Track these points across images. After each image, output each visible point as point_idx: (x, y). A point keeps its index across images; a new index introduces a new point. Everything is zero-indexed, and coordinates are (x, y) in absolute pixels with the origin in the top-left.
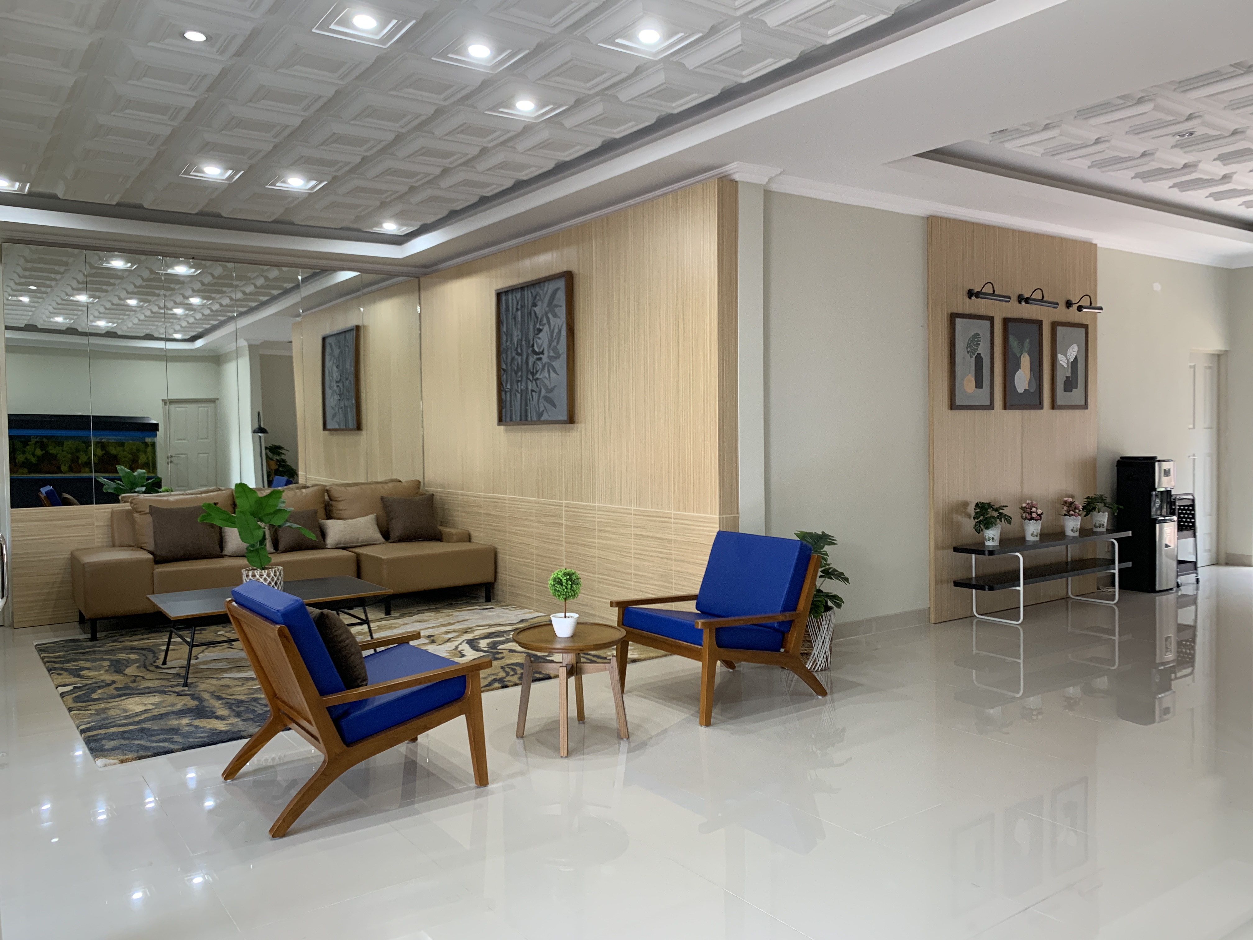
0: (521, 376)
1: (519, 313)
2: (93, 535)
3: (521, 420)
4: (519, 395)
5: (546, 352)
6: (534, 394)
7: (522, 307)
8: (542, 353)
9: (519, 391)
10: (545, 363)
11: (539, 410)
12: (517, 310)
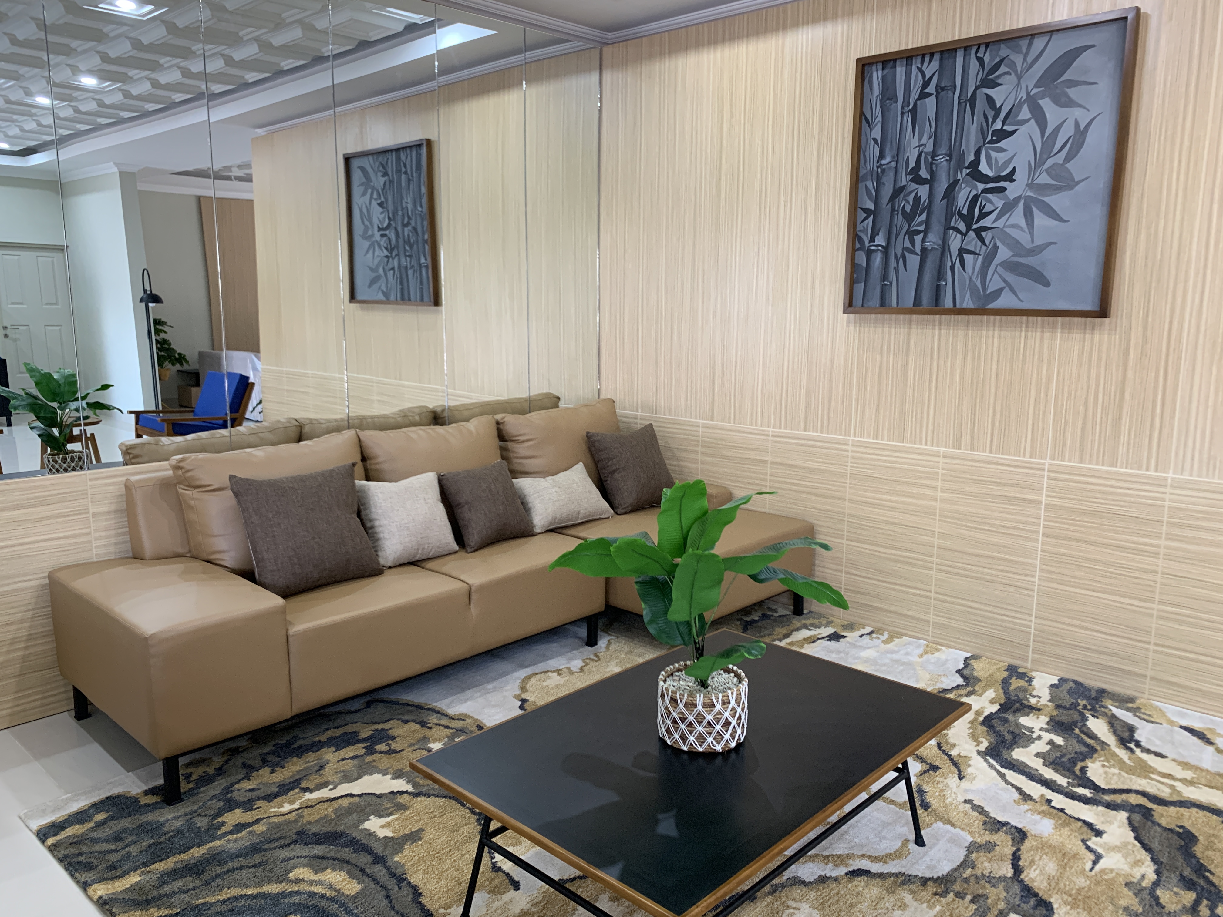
0: (927, 222)
1: (931, 103)
2: (89, 534)
3: (917, 302)
4: (914, 261)
5: (1021, 176)
6: (968, 258)
7: (939, 89)
8: (1010, 177)
9: (918, 249)
10: (1017, 200)
11: (984, 288)
12: (923, 95)
